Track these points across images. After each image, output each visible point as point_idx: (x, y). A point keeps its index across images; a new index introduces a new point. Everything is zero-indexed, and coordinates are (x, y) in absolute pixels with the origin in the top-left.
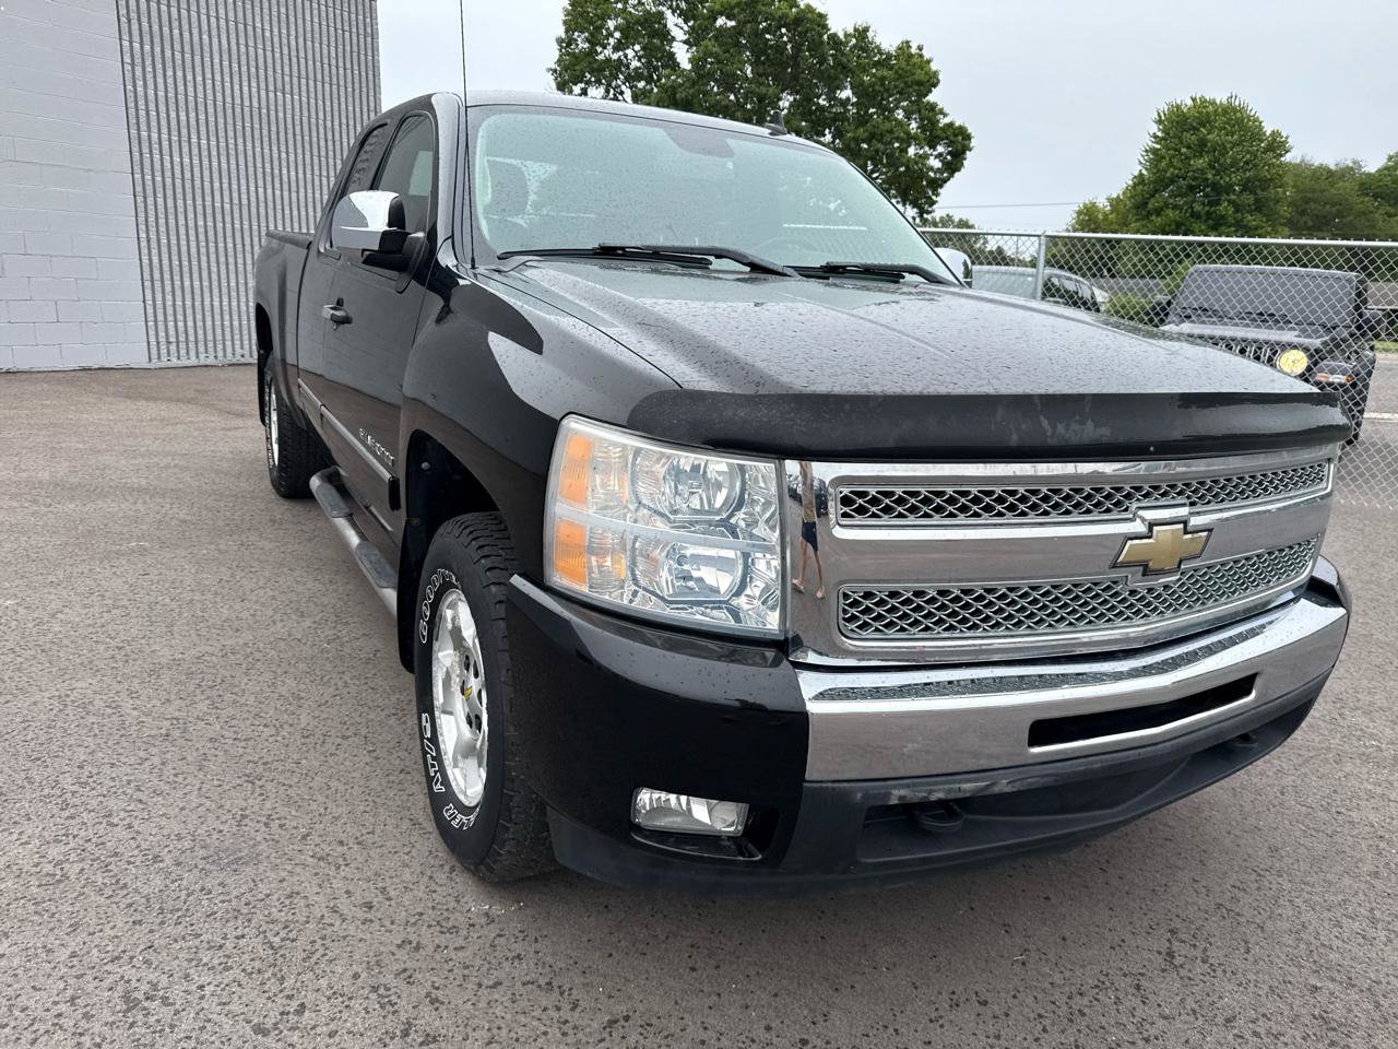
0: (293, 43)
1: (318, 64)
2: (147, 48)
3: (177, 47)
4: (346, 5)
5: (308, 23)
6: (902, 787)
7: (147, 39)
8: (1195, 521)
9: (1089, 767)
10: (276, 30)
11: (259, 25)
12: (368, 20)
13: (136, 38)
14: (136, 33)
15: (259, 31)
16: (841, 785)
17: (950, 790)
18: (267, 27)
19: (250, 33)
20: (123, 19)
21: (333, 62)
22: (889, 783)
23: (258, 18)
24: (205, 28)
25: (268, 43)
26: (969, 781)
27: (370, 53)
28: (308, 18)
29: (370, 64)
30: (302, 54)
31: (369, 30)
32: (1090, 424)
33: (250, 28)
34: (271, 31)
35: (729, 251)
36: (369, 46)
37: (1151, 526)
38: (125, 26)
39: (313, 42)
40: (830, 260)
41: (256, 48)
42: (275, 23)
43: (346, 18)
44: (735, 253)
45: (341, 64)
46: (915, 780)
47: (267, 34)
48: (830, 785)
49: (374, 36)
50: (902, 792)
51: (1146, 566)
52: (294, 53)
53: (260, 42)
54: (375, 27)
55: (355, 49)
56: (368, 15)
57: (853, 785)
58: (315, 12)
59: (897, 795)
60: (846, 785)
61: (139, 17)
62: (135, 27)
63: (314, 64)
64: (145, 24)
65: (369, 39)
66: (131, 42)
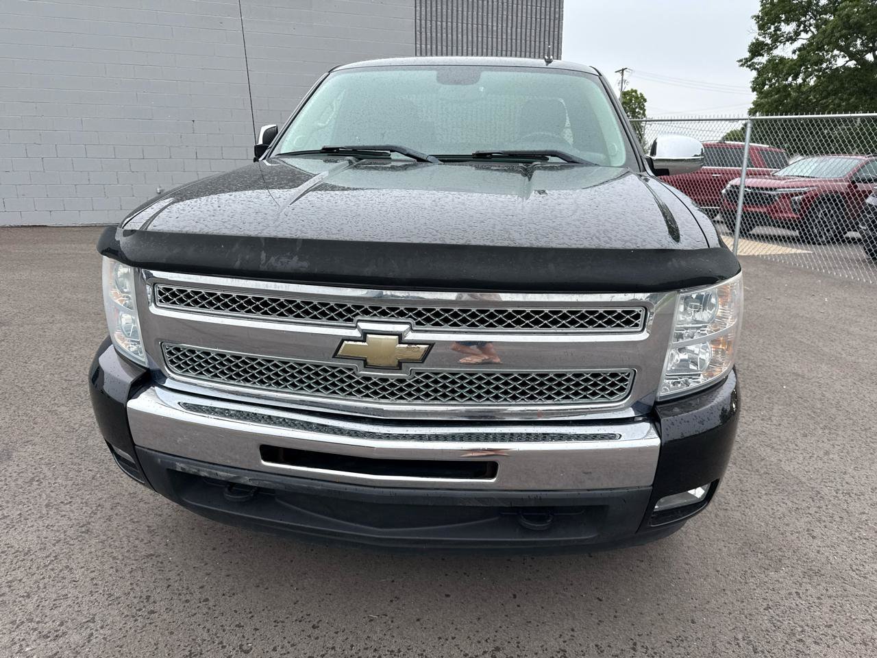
0: (509, 31)
1: (523, 41)
2: (429, 46)
3: (444, 44)
4: (543, 3)
5: (519, 18)
6: (183, 462)
7: (429, 42)
8: (411, 336)
9: (311, 486)
10: (500, 25)
11: (490, 24)
12: (557, 10)
13: (424, 42)
14: (423, 39)
15: (490, 27)
16: (150, 452)
17: (210, 473)
18: (495, 24)
19: (485, 29)
20: (418, 33)
21: (533, 39)
22: (176, 458)
23: (490, 20)
24: (460, 30)
25: (495, 34)
26: (223, 471)
27: (556, 30)
28: (520, 15)
29: (556, 37)
30: (514, 37)
31: (557, 16)
32: (296, 258)
33: (485, 26)
34: (497, 27)
35: (396, 147)
36: (557, 26)
37: (365, 333)
38: (418, 36)
39: (521, 29)
40: (478, 150)
41: (487, 37)
42: (500, 22)
43: (543, 11)
44: (400, 148)
45: (537, 39)
46: (190, 461)
47: (495, 28)
48: (146, 450)
49: (560, 19)
50: (182, 465)
51: (365, 361)
52: (509, 37)
53: (490, 33)
54: (561, 13)
55: (547, 28)
56: (557, 7)
57: (157, 453)
58: (524, 11)
59: (180, 466)
60: (153, 452)
61: (426, 31)
62: (424, 35)
63: (521, 41)
64: (429, 34)
65: (557, 22)
66: (421, 45)
